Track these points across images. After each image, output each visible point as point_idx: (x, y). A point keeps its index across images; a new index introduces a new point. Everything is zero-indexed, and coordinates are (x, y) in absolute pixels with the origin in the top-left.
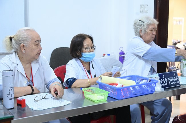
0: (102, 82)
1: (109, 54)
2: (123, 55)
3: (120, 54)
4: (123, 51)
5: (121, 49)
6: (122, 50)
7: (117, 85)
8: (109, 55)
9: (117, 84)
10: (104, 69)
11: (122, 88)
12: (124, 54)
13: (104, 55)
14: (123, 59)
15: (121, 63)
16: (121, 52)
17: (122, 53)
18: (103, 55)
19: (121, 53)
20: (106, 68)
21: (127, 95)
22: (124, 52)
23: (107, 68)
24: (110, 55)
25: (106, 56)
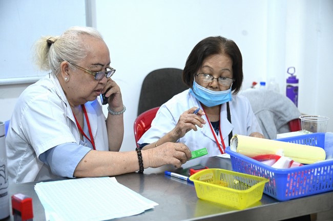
0: (239, 151)
1: (263, 81)
2: (294, 85)
3: (288, 81)
4: (294, 75)
5: (291, 71)
6: (292, 74)
7: (277, 161)
8: (263, 84)
9: (277, 158)
10: (254, 114)
11: (290, 172)
12: (297, 81)
13: (255, 84)
14: (294, 92)
15: (289, 101)
16: (289, 78)
17: (293, 80)
18: (251, 85)
19: (291, 80)
20: (257, 112)
21: (303, 188)
22: (297, 78)
23: (259, 112)
24: (266, 84)
25: (258, 86)
